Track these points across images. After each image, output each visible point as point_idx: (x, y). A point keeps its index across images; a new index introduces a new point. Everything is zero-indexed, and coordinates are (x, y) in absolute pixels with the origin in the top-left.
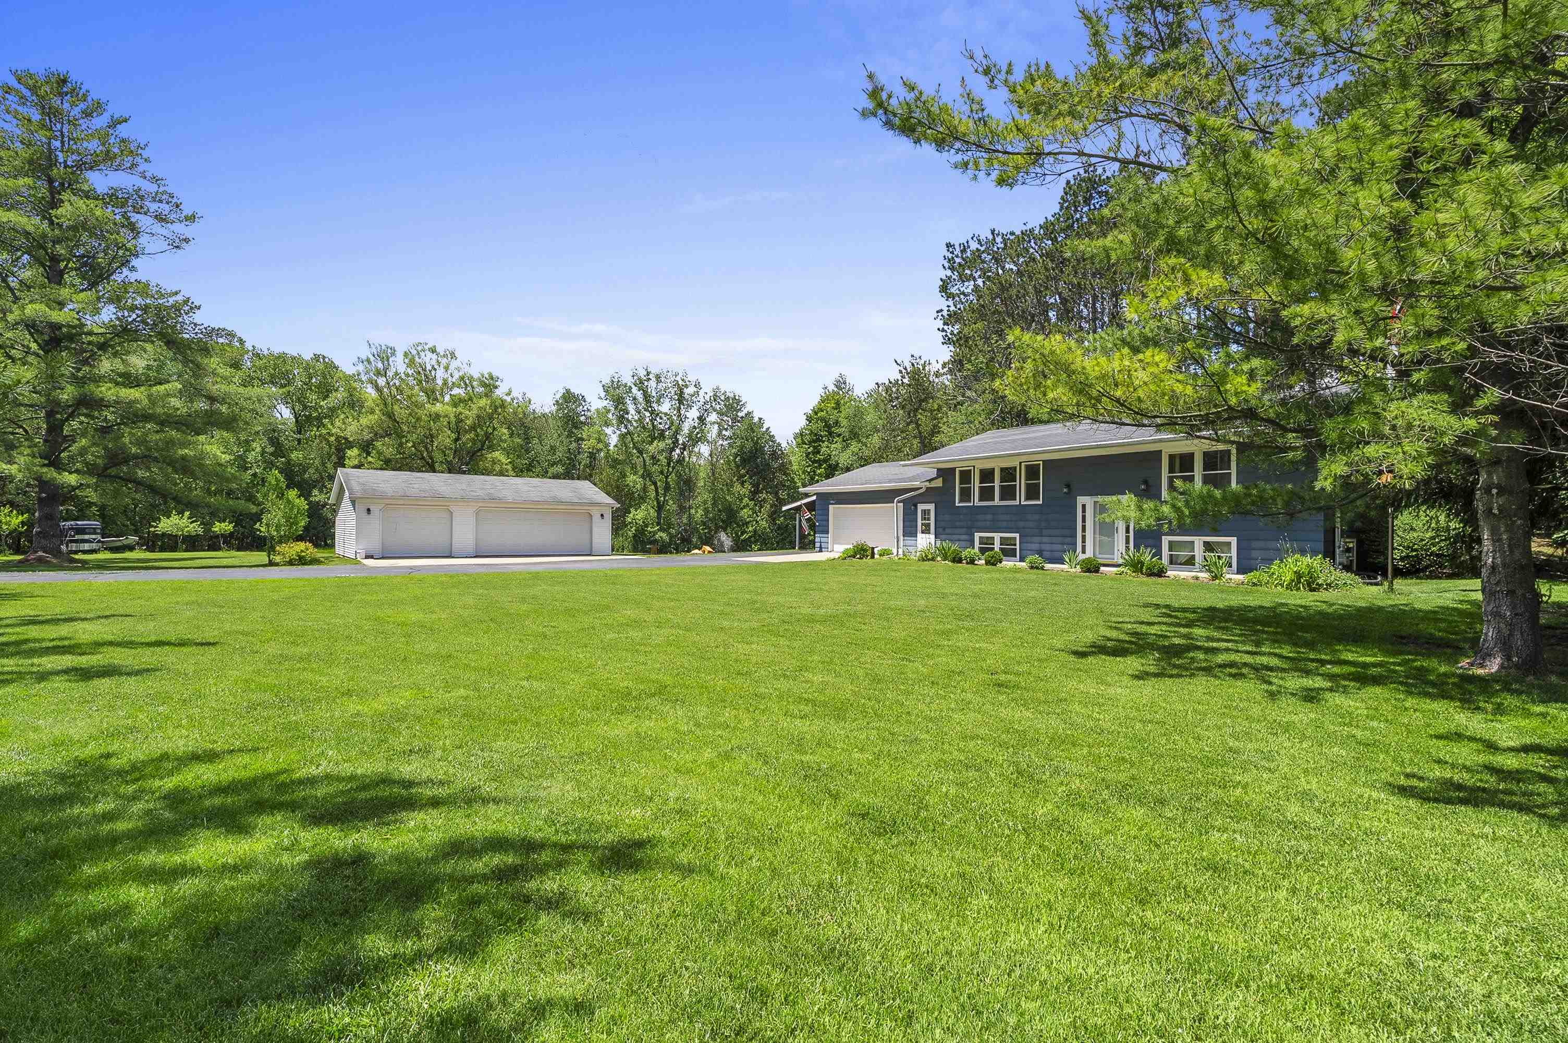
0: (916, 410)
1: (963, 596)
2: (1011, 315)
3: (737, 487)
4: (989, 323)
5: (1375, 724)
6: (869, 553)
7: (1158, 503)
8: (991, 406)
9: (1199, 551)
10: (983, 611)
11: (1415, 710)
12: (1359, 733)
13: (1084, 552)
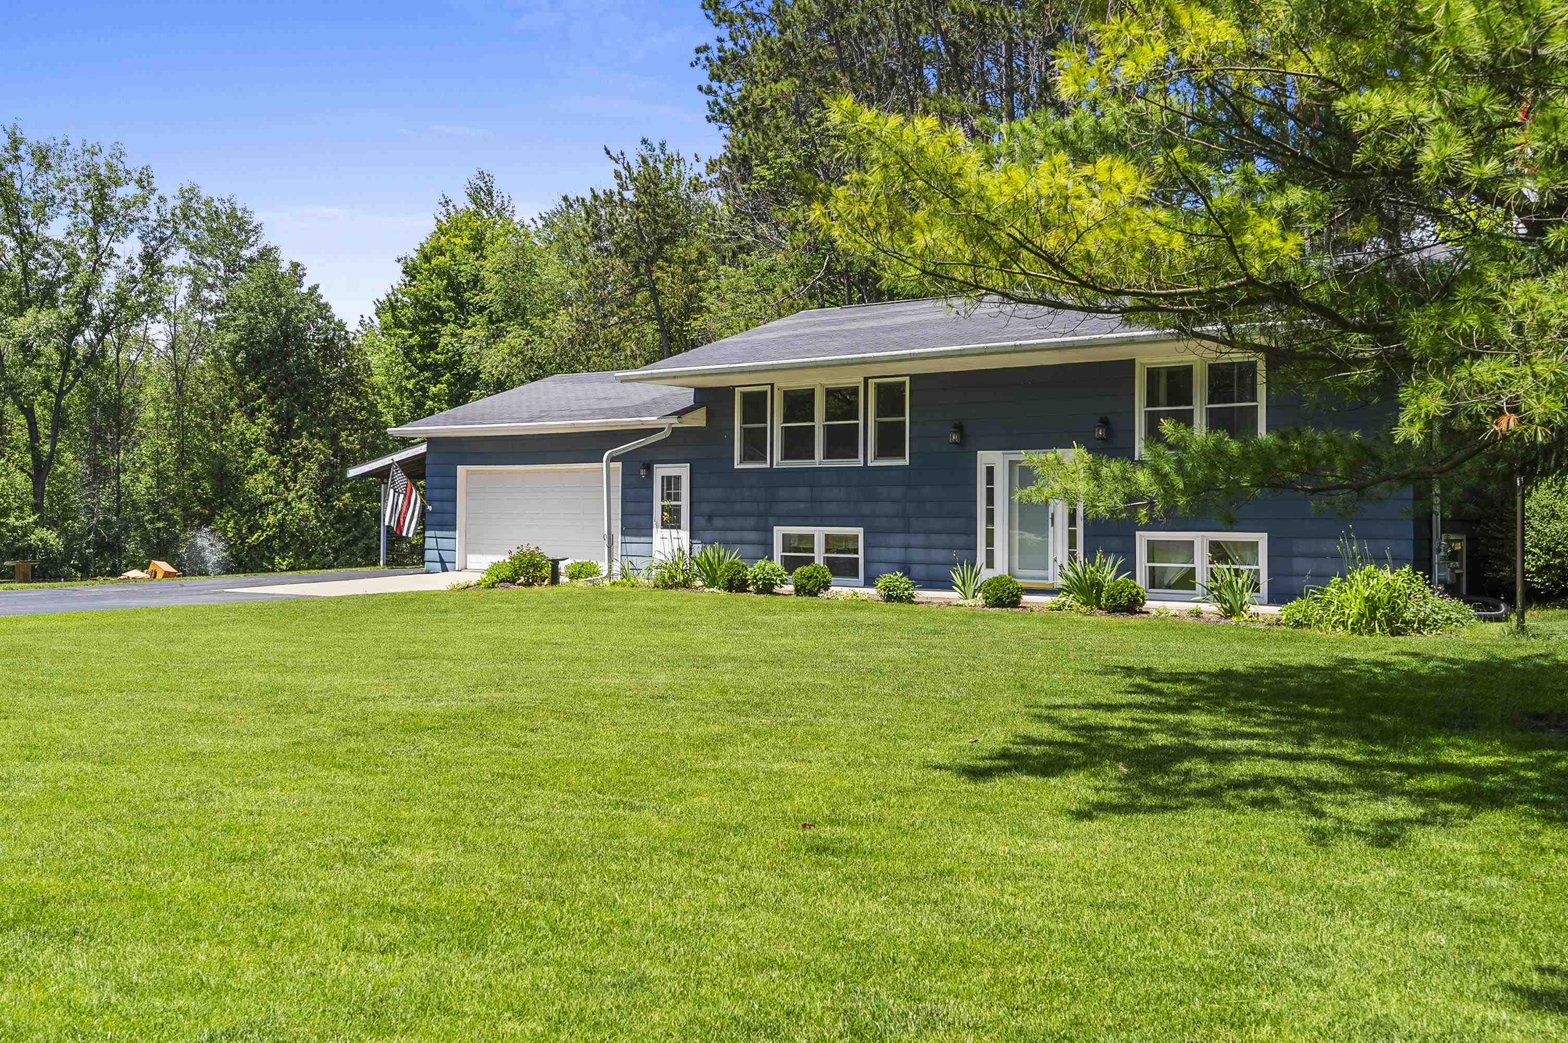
0: (650, 261)
1: (751, 663)
2: (847, 68)
3: (238, 423)
4: (806, 81)
5: (1493, 881)
6: (547, 571)
7: (1128, 465)
8: (806, 259)
9: (1201, 562)
10: (789, 693)
11: (1557, 851)
12: (1466, 900)
13: (990, 564)
